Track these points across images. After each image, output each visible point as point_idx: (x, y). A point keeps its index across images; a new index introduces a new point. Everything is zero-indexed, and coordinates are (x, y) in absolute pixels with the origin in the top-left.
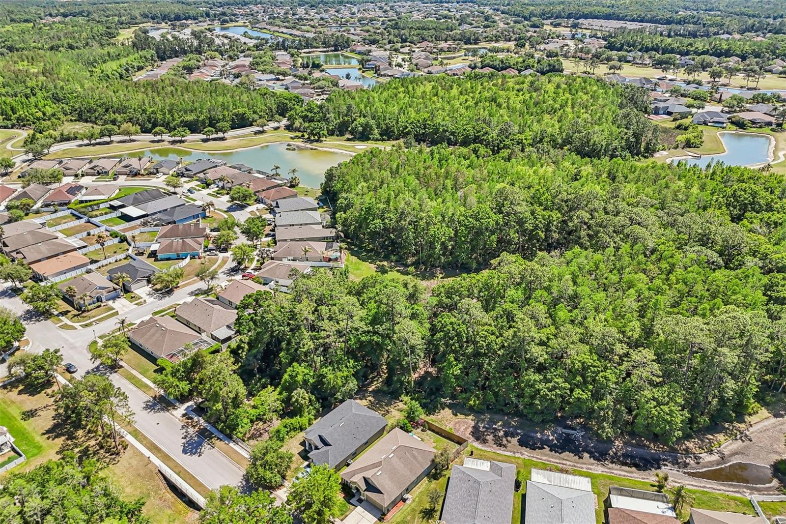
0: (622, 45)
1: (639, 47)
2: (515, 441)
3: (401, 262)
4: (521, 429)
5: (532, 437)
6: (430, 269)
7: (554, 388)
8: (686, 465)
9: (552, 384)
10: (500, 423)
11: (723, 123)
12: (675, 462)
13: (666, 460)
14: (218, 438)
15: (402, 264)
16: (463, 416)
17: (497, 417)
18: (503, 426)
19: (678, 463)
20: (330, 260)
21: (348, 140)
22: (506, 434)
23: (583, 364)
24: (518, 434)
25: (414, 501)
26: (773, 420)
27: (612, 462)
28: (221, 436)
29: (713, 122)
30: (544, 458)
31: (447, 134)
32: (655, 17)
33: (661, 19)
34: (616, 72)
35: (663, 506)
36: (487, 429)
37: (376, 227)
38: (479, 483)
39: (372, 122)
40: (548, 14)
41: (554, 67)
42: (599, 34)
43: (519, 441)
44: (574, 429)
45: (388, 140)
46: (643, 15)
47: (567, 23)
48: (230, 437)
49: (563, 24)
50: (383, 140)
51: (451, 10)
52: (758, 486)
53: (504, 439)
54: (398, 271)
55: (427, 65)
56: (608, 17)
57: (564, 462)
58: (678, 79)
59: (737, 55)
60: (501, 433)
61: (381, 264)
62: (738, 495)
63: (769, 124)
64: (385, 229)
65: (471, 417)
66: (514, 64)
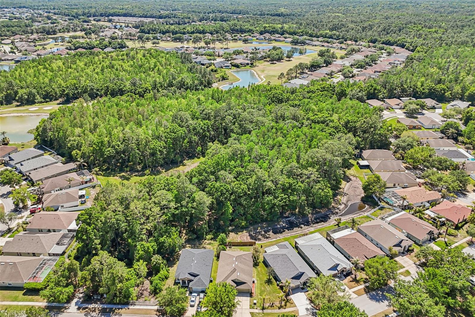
0: (149, 31)
1: (159, 31)
2: (271, 233)
3: (133, 170)
4: (269, 227)
5: (276, 228)
6: (155, 169)
7: (282, 199)
8: (337, 213)
9: (280, 198)
10: (259, 228)
11: (229, 66)
12: (333, 214)
13: (330, 214)
14: (119, 309)
15: (135, 171)
16: (240, 233)
17: (256, 226)
18: (261, 229)
19: (334, 214)
20: (86, 182)
21: (18, 106)
22: (265, 232)
23: (289, 183)
24: (270, 230)
25: (257, 280)
26: (348, 184)
27: (314, 224)
28: (120, 307)
29: (225, 66)
30: (289, 235)
31: (95, 91)
32: (152, 15)
33: (156, 16)
34: (157, 45)
35: (349, 230)
36: (255, 233)
37: (110, 153)
38: (285, 255)
39: (34, 91)
40: (87, 14)
41: (122, 45)
42: (130, 25)
43: (273, 232)
44: (288, 217)
45: (51, 101)
46: (146, 14)
47: (105, 20)
48: (127, 304)
49: (102, 20)
50: (47, 102)
51: (15, 13)
52: (363, 210)
53: (266, 235)
54: (136, 176)
55: (34, 51)
56: (125, 15)
57: (298, 232)
58: (190, 47)
59: (208, 33)
60: (263, 233)
61: (121, 174)
62: (361, 216)
63: (248, 64)
64: (117, 153)
65: (245, 232)
66: (97, 45)
